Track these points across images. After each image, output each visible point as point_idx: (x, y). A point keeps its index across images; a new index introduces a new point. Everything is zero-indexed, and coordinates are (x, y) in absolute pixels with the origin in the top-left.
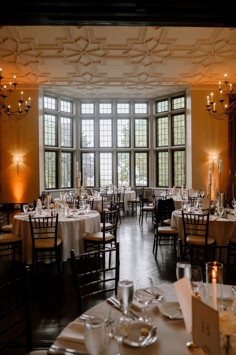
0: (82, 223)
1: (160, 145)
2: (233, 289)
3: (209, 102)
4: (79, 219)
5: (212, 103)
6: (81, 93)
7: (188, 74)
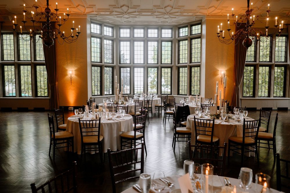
0: (119, 125)
1: (181, 62)
2: (225, 180)
3: (219, 30)
4: (116, 121)
5: (221, 31)
6: (120, 21)
7: (204, 7)
